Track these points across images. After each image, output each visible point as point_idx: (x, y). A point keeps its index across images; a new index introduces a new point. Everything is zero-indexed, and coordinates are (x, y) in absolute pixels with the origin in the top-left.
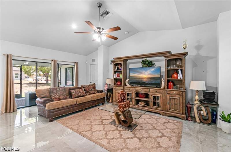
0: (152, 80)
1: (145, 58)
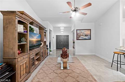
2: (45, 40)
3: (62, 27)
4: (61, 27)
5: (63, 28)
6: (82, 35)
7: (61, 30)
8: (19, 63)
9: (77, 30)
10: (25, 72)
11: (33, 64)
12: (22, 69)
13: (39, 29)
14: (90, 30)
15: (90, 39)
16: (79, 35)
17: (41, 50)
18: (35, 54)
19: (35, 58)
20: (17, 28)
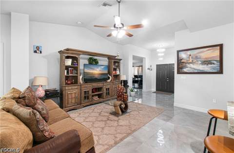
0: (102, 76)
1: (92, 55)
2: (118, 73)
3: (162, 48)
5: (164, 50)
6: (191, 61)
7: (159, 55)
8: (66, 91)
9: (178, 52)
10: (73, 101)
11: (86, 98)
12: (70, 96)
13: (108, 58)
14: (221, 46)
15: (221, 72)
16: (183, 62)
17: (105, 86)
18: (91, 88)
19: (90, 92)
20: (64, 62)
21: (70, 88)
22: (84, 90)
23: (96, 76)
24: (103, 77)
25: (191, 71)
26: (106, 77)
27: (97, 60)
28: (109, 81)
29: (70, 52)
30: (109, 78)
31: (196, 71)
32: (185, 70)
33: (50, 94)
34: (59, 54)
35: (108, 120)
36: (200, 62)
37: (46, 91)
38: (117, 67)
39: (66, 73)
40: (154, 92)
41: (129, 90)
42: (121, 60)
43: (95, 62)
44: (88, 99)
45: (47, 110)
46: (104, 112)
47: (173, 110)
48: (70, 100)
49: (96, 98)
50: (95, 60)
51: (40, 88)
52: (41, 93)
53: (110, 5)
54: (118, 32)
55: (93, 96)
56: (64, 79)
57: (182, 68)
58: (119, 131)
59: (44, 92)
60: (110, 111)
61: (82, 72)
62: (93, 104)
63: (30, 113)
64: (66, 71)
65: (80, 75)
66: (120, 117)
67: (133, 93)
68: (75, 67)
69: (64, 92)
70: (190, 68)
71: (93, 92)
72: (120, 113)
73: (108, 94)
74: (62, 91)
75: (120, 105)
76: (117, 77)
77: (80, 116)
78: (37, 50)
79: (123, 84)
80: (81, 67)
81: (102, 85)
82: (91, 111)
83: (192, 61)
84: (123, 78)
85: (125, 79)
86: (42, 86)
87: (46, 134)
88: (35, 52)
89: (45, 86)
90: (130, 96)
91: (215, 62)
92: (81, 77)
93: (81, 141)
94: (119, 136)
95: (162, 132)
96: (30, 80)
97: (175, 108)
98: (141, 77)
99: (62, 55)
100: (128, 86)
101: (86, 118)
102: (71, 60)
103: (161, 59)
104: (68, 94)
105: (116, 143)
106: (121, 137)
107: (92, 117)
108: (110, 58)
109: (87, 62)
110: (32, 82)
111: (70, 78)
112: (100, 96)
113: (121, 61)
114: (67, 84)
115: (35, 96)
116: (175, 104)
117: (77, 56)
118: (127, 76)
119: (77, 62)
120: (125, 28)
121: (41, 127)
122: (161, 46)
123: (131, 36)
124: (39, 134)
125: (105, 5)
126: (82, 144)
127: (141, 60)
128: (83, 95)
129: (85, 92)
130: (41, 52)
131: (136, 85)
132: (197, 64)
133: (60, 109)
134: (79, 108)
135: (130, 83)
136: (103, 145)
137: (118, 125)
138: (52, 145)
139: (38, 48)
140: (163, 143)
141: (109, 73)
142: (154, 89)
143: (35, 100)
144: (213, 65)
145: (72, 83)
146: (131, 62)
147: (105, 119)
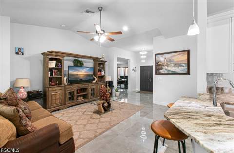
2: (103, 74)
3: (144, 51)
4: (141, 51)
5: (146, 53)
7: (142, 57)
8: (50, 93)
9: (156, 55)
10: (57, 102)
11: (71, 98)
12: (54, 98)
13: (93, 60)
14: (188, 51)
15: (188, 73)
16: (160, 65)
17: (90, 87)
18: (76, 89)
19: (75, 93)
20: (48, 64)
21: (54, 89)
22: (68, 91)
23: (82, 78)
24: (88, 78)
25: (166, 72)
26: (91, 78)
27: (82, 61)
28: (94, 82)
29: (53, 54)
30: (94, 79)
31: (170, 73)
32: (162, 71)
33: (32, 96)
34: (42, 56)
35: (91, 117)
36: (173, 65)
37: (28, 93)
38: (102, 68)
39: (49, 75)
40: (138, 92)
41: (114, 91)
42: (106, 61)
43: (81, 64)
44: (73, 99)
45: (29, 109)
46: (88, 111)
47: (152, 107)
48: (54, 101)
49: (81, 99)
50: (80, 61)
51: (22, 90)
52: (23, 94)
53: (93, 13)
54: (100, 38)
55: (78, 96)
56: (47, 80)
57: (159, 70)
58: (100, 127)
59: (26, 93)
60: (93, 110)
61: (67, 73)
62: (77, 105)
63: (14, 110)
64: (49, 72)
65: (65, 77)
66: (102, 115)
67: (118, 93)
68: (59, 69)
69: (47, 94)
70: (166, 69)
71: (78, 93)
72: (103, 111)
73: (93, 94)
74: (45, 92)
75: (103, 104)
76: (102, 78)
77: (64, 116)
78: (19, 52)
79: (108, 85)
80: (65, 68)
81: (87, 86)
82: (75, 111)
83: (167, 63)
84: (108, 79)
85: (110, 80)
86: (24, 88)
87: (29, 128)
88: (17, 53)
89: (28, 87)
90: (115, 96)
91: (184, 65)
92: (65, 78)
93: (61, 132)
94: (99, 131)
95: (144, 129)
96: (11, 82)
97: (153, 106)
98: (126, 77)
99: (45, 56)
100: (113, 87)
101: (69, 117)
102: (55, 62)
103: (144, 61)
104: (52, 95)
105: (95, 137)
106: (100, 132)
107: (75, 116)
108: (95, 60)
109: (72, 64)
110: (13, 84)
111: (54, 80)
112: (85, 96)
113: (106, 63)
114: (50, 85)
115: (16, 97)
116: (154, 102)
117: (61, 58)
118: (112, 77)
119: (61, 64)
120: (106, 34)
121: (24, 122)
122: (143, 49)
123: (112, 40)
124: (23, 128)
125: (87, 11)
126: (61, 135)
127: (126, 62)
128: (67, 96)
129: (69, 92)
130: (23, 54)
131: (123, 86)
132: (170, 66)
133: (43, 109)
134: (63, 109)
135: (115, 84)
136: (84, 139)
137: (100, 122)
138: (34, 135)
139: (20, 50)
140: (146, 138)
141: (94, 74)
142: (138, 89)
143: (18, 101)
144: (182, 67)
145: (56, 85)
146: (116, 63)
147: (88, 117)
